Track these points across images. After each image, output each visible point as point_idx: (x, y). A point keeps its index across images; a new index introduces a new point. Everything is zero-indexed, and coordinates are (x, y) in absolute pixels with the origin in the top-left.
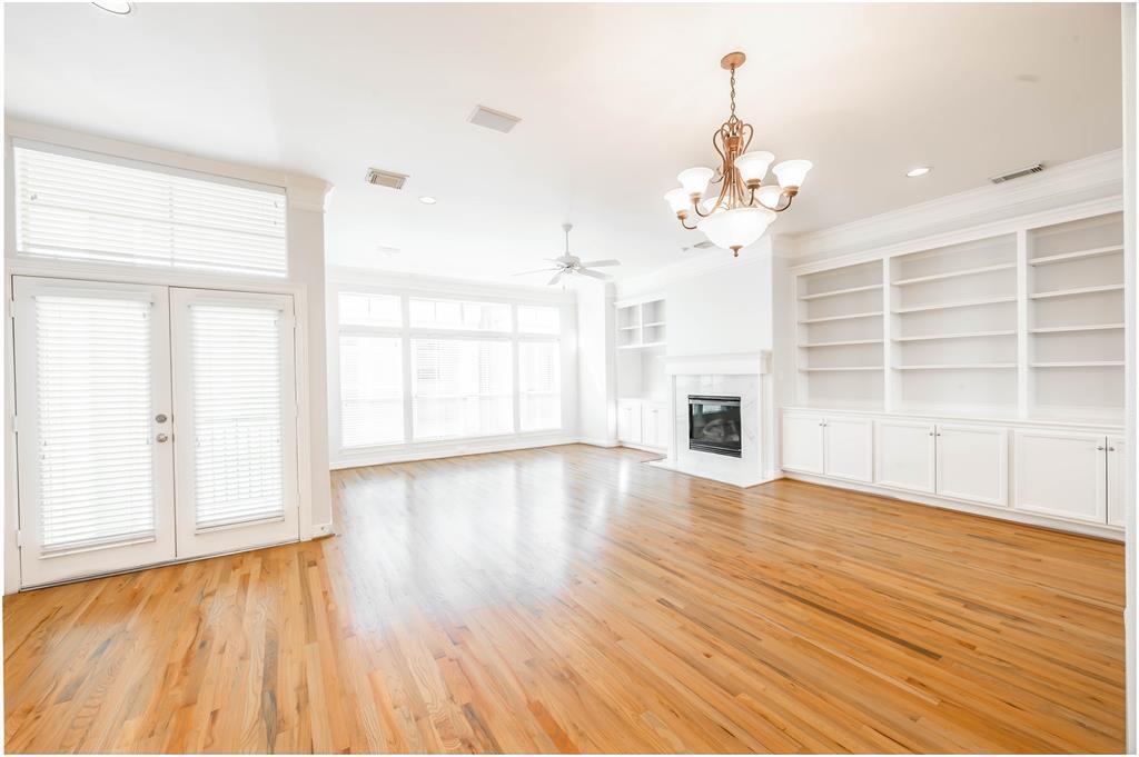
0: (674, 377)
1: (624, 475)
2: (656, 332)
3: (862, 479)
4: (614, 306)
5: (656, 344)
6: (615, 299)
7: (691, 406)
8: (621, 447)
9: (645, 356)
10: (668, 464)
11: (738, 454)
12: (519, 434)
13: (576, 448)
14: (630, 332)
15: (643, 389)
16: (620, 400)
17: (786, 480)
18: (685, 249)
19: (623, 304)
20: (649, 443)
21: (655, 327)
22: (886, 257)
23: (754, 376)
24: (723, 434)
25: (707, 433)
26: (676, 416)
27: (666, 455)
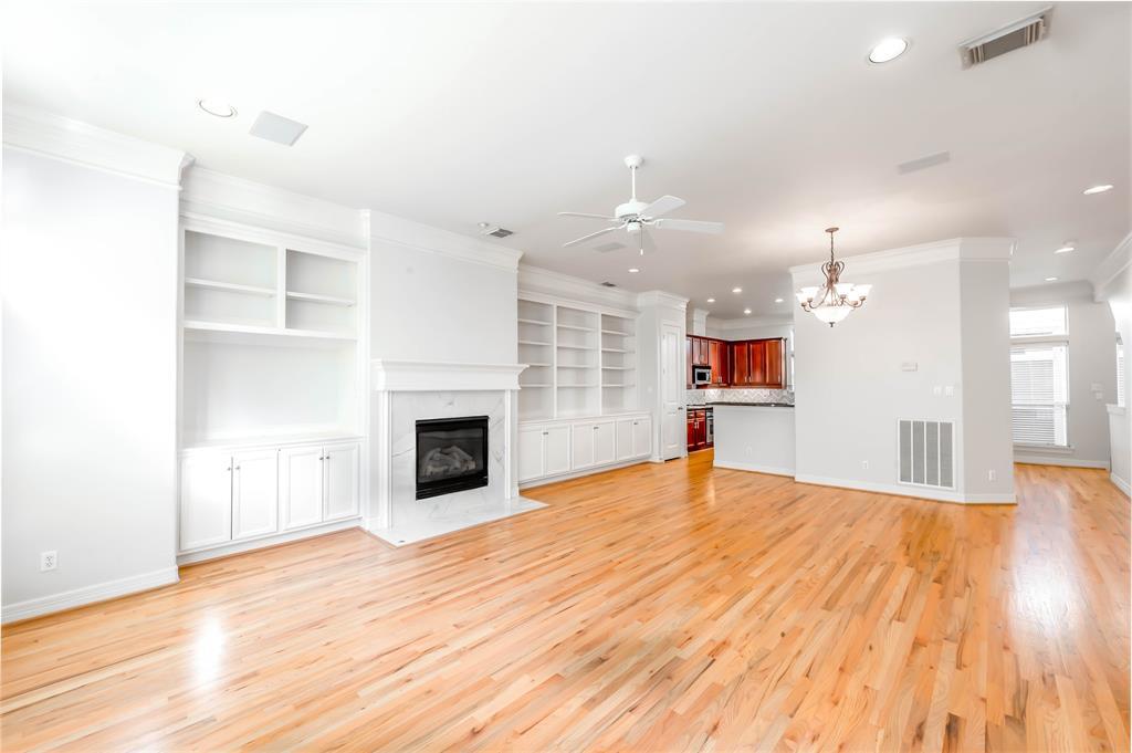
11: (484, 483)
22: (555, 304)
23: (504, 391)
24: (457, 464)
25: (432, 469)
26: (392, 456)
27: (357, 528)
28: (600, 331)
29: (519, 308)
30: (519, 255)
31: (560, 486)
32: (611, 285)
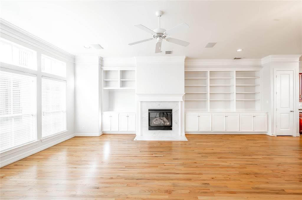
0: (141, 102)
4: (102, 69)
6: (103, 66)
7: (149, 113)
8: (104, 134)
10: (137, 139)
11: (171, 129)
14: (107, 81)
15: (110, 108)
16: (103, 112)
19: (105, 68)
20: (124, 129)
22: (209, 70)
23: (178, 102)
24: (163, 123)
25: (155, 123)
26: (142, 118)
27: (135, 134)
28: (235, 78)
29: (185, 74)
30: (184, 57)
31: (205, 136)
32: (240, 58)
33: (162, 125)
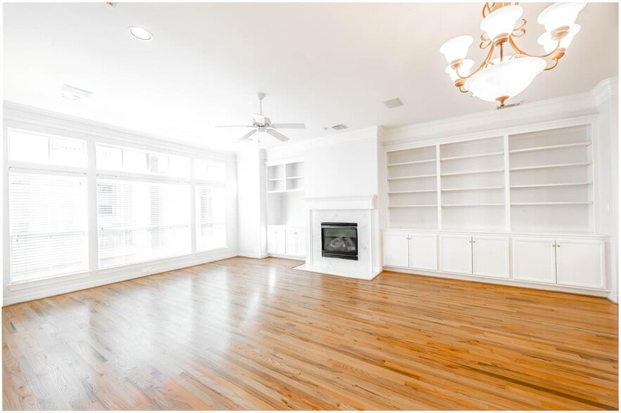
0: (311, 211)
1: (273, 277)
2: (293, 183)
3: (431, 268)
4: (265, 165)
5: (294, 190)
6: (265, 160)
7: (322, 229)
8: (269, 257)
9: (282, 198)
10: (308, 267)
11: (356, 259)
12: (196, 254)
13: (236, 261)
14: (275, 182)
16: (269, 226)
17: (386, 272)
18: (326, 129)
19: (270, 163)
20: (292, 253)
21: (293, 179)
22: (438, 144)
23: (365, 210)
24: (344, 246)
25: (333, 246)
26: (312, 236)
27: (304, 261)
28: (507, 152)
33: (343, 250)
